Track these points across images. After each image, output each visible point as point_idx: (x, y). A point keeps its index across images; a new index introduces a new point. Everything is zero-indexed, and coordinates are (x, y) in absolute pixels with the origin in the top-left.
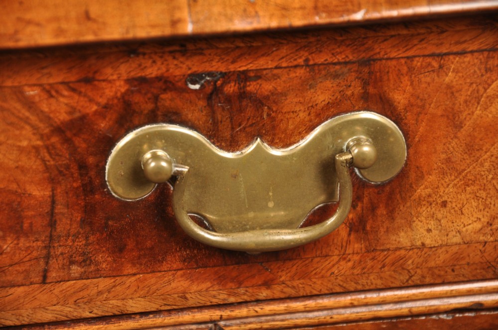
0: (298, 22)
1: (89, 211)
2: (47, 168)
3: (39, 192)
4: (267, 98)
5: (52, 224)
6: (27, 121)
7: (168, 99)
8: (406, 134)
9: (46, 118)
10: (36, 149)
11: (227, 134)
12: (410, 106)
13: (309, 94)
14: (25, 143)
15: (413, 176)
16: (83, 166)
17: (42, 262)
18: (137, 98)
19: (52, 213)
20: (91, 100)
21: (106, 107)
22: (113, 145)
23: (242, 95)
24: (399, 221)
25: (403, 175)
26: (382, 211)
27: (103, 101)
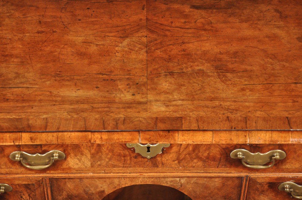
0: (267, 143)
1: (227, 159)
2: (220, 153)
3: (219, 156)
4: (261, 147)
5: (220, 161)
6: (218, 147)
7: (243, 146)
8: (286, 153)
9: (221, 147)
10: (219, 151)
11: (253, 151)
12: (287, 150)
14: (217, 150)
15: (287, 159)
16: (227, 154)
17: (218, 165)
18: (237, 146)
19: (220, 159)
21: (232, 147)
22: (232, 151)
24: (283, 165)
25: (285, 159)
26: (280, 163)
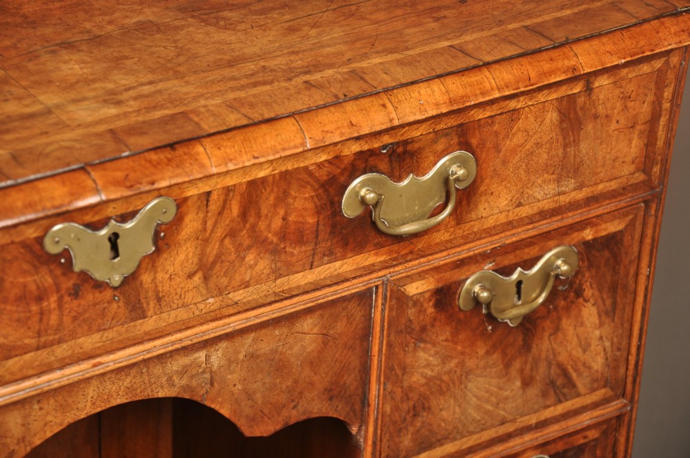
0: (444, 111)
1: (334, 226)
2: (316, 207)
3: (311, 220)
4: (416, 152)
5: (317, 237)
6: (308, 183)
7: (371, 161)
8: (476, 159)
9: (317, 180)
10: (312, 197)
11: (397, 174)
12: (478, 145)
13: (434, 147)
14: (307, 195)
15: (479, 181)
16: (332, 203)
17: (311, 258)
18: (358, 162)
19: (317, 231)
20: (338, 167)
21: (345, 169)
22: (345, 187)
23: (405, 152)
24: (472, 206)
25: (475, 181)
26: (464, 202)
27: (343, 166)
